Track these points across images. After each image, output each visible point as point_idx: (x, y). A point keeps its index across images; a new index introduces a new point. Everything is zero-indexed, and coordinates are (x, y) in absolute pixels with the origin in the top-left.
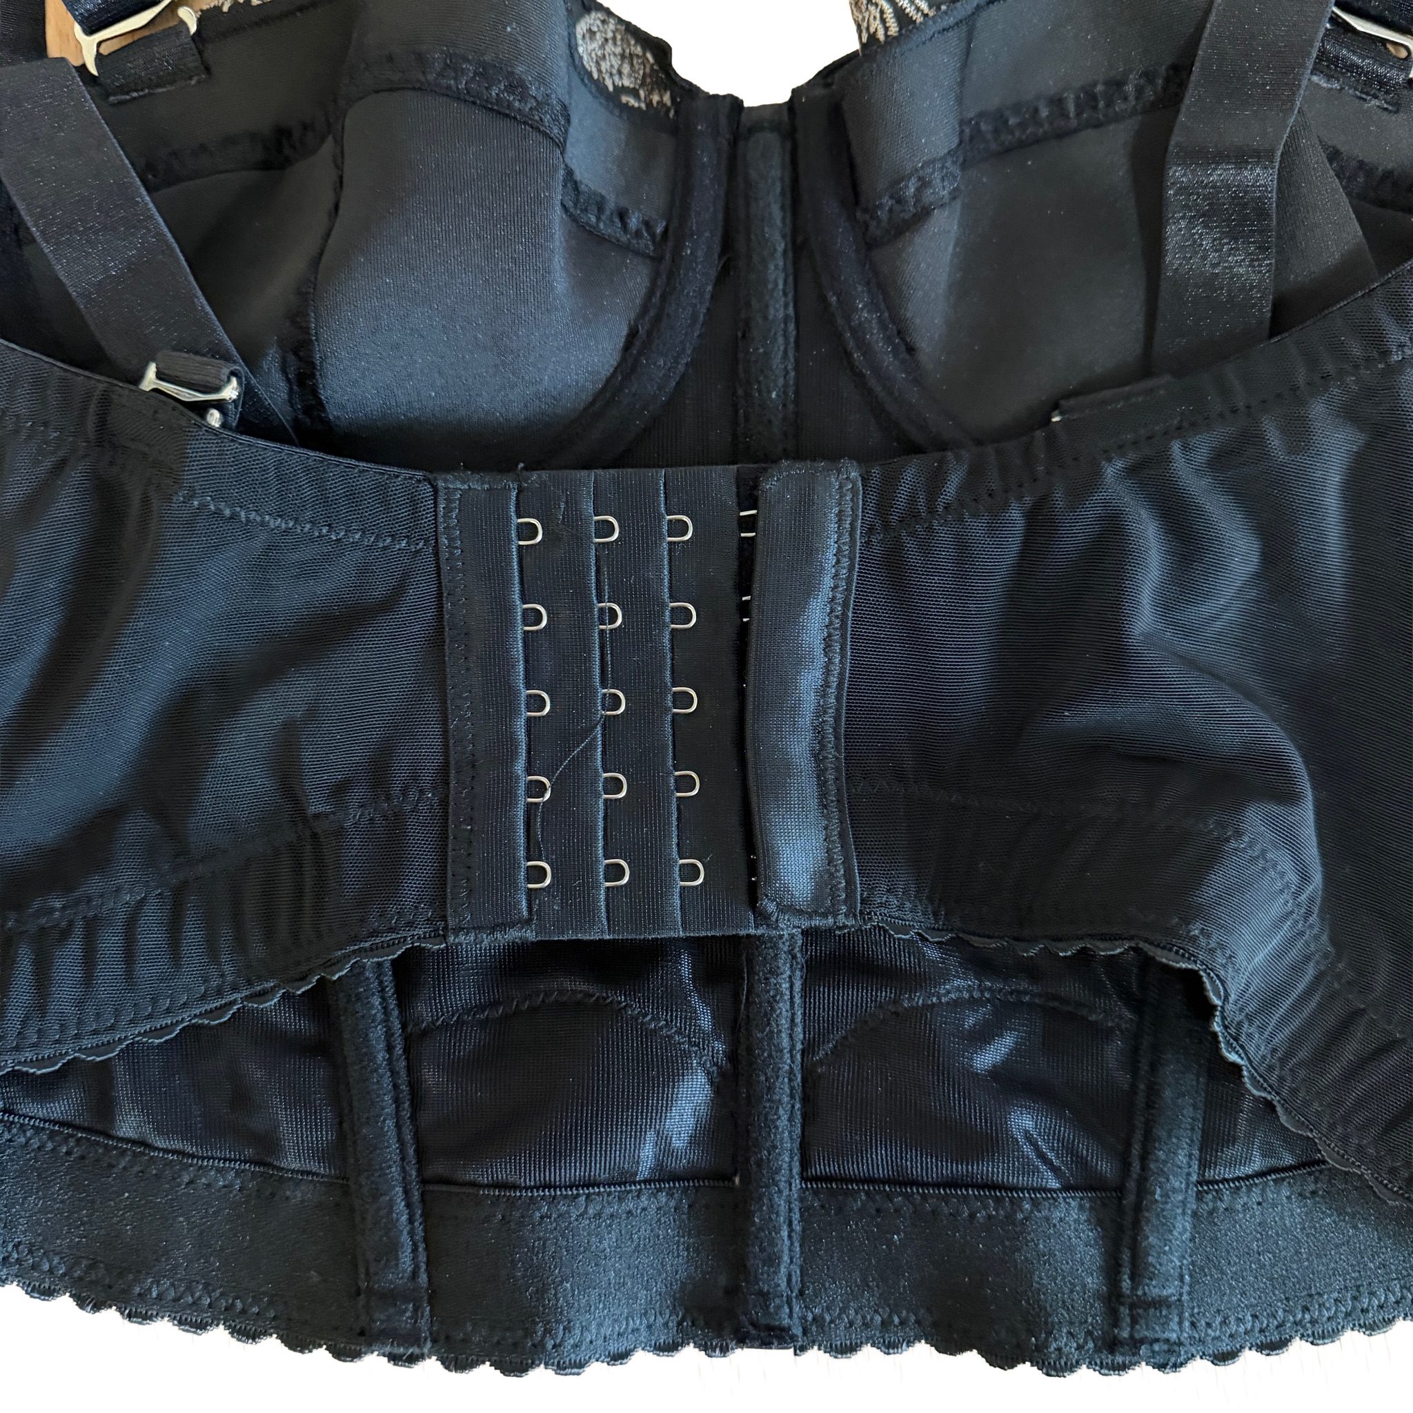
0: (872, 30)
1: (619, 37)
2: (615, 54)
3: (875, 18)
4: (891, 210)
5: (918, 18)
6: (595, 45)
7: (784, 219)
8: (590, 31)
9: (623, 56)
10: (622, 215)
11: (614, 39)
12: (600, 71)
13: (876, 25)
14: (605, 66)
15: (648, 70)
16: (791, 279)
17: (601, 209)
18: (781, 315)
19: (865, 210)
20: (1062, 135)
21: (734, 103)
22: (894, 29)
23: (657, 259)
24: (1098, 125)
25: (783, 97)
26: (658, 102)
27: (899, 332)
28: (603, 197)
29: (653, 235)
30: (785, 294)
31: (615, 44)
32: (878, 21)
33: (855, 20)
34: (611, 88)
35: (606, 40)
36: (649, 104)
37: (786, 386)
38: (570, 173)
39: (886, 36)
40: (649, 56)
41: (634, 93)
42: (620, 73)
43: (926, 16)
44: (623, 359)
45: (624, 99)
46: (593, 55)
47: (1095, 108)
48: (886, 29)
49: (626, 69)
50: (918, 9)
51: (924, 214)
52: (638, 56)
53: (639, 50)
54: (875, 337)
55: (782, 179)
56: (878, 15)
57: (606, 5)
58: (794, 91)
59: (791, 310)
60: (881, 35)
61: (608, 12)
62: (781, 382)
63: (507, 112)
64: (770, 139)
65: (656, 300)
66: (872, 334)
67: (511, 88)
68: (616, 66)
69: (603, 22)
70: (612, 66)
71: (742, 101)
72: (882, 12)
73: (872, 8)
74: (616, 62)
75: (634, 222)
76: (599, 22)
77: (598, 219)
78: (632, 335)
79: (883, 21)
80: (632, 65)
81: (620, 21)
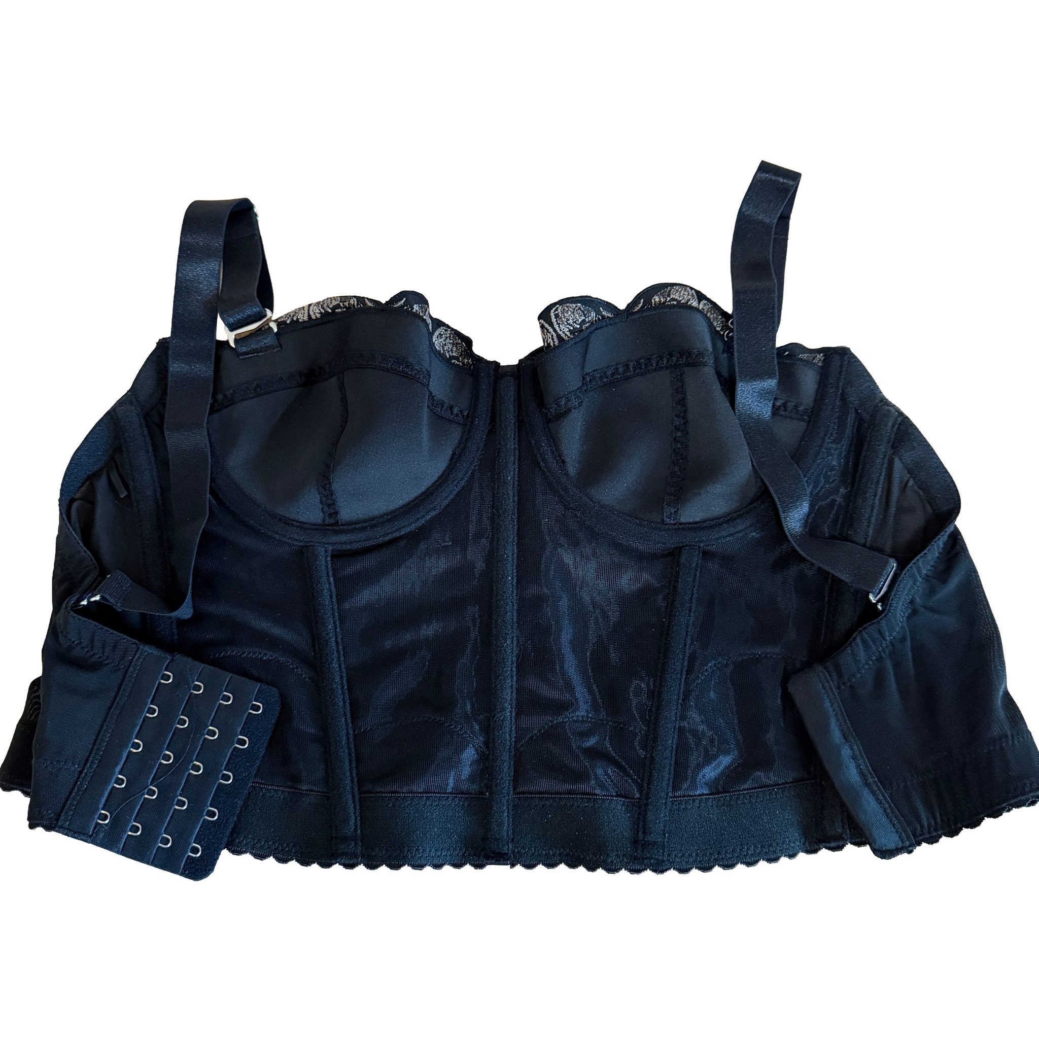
0: (549, 342)
1: (452, 336)
2: (450, 343)
3: (550, 338)
4: (555, 409)
5: (566, 338)
6: (442, 340)
7: (514, 411)
8: (440, 334)
9: (453, 344)
10: (451, 408)
11: (450, 336)
12: (444, 350)
13: (550, 340)
14: (446, 348)
15: (463, 349)
16: (517, 434)
17: (442, 406)
18: (512, 447)
19: (546, 409)
20: (627, 379)
21: (496, 364)
22: (557, 343)
23: (465, 425)
24: (642, 374)
25: (516, 362)
26: (467, 362)
27: (559, 455)
28: (443, 401)
29: (463, 416)
30: (514, 439)
31: (450, 339)
32: (551, 339)
33: (543, 338)
34: (448, 357)
35: (447, 337)
36: (463, 363)
37: (514, 475)
38: (431, 393)
39: (554, 345)
40: (463, 343)
41: (457, 358)
42: (452, 350)
43: (568, 337)
44: (450, 465)
45: (453, 361)
46: (441, 344)
47: (641, 368)
48: (554, 342)
49: (454, 349)
50: (566, 335)
51: (568, 411)
52: (459, 344)
53: (459, 341)
54: (549, 456)
55: (514, 395)
56: (551, 337)
57: (447, 323)
58: (519, 360)
59: (516, 446)
60: (552, 344)
61: (448, 326)
62: (512, 473)
63: (406, 375)
64: (511, 379)
65: (463, 441)
66: (548, 455)
67: (407, 367)
68: (450, 348)
69: (446, 330)
70: (449, 348)
71: (500, 363)
72: (552, 336)
73: (549, 334)
74: (450, 346)
75: (455, 410)
76: (443, 330)
77: (442, 410)
78: (454, 454)
79: (553, 339)
80: (457, 347)
81: (452, 329)
